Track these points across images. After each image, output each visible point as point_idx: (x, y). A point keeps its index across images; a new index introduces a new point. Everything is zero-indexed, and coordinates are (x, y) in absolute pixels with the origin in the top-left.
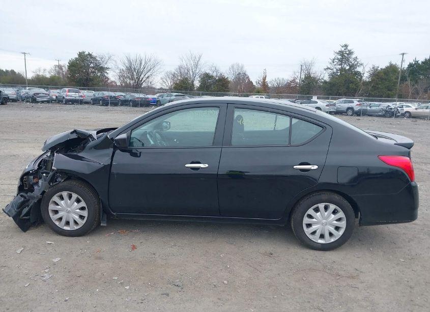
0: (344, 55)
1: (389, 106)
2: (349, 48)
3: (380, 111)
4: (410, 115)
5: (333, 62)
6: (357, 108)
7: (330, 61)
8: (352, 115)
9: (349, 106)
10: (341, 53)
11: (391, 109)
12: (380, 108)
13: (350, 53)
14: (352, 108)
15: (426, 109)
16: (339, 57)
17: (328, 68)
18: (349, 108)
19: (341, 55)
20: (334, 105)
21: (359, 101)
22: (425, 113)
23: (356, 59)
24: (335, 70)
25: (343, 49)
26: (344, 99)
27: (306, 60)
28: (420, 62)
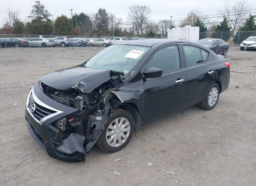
0: (39, 9)
1: (82, 40)
2: (41, 4)
3: (78, 43)
4: (93, 45)
5: (33, 13)
6: (67, 42)
7: (31, 12)
8: (65, 47)
9: (62, 41)
10: (37, 7)
11: (84, 42)
12: (78, 41)
13: (43, 7)
14: (64, 42)
15: (99, 41)
16: (36, 9)
17: (30, 17)
18: (62, 43)
19: (36, 8)
20: (53, 41)
21: (67, 38)
22: (99, 43)
23: (46, 11)
24: (35, 18)
25: (37, 4)
26: (58, 37)
27: (11, 10)
28: (78, 15)
